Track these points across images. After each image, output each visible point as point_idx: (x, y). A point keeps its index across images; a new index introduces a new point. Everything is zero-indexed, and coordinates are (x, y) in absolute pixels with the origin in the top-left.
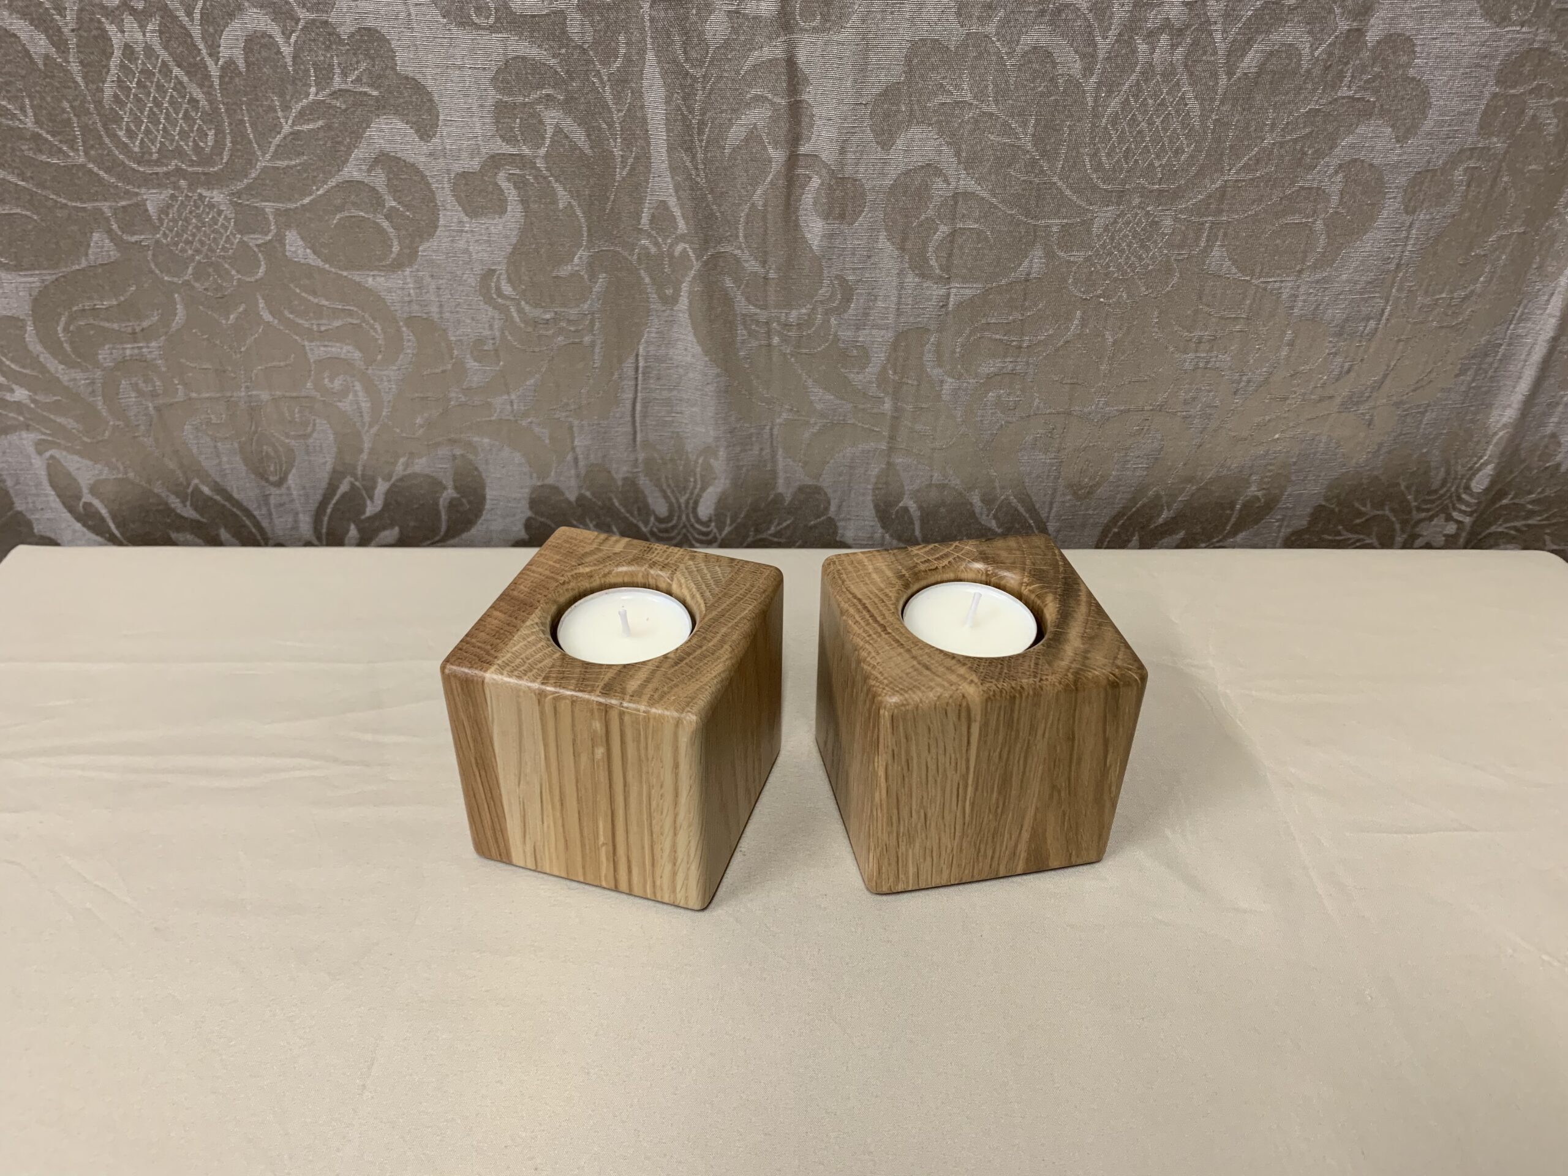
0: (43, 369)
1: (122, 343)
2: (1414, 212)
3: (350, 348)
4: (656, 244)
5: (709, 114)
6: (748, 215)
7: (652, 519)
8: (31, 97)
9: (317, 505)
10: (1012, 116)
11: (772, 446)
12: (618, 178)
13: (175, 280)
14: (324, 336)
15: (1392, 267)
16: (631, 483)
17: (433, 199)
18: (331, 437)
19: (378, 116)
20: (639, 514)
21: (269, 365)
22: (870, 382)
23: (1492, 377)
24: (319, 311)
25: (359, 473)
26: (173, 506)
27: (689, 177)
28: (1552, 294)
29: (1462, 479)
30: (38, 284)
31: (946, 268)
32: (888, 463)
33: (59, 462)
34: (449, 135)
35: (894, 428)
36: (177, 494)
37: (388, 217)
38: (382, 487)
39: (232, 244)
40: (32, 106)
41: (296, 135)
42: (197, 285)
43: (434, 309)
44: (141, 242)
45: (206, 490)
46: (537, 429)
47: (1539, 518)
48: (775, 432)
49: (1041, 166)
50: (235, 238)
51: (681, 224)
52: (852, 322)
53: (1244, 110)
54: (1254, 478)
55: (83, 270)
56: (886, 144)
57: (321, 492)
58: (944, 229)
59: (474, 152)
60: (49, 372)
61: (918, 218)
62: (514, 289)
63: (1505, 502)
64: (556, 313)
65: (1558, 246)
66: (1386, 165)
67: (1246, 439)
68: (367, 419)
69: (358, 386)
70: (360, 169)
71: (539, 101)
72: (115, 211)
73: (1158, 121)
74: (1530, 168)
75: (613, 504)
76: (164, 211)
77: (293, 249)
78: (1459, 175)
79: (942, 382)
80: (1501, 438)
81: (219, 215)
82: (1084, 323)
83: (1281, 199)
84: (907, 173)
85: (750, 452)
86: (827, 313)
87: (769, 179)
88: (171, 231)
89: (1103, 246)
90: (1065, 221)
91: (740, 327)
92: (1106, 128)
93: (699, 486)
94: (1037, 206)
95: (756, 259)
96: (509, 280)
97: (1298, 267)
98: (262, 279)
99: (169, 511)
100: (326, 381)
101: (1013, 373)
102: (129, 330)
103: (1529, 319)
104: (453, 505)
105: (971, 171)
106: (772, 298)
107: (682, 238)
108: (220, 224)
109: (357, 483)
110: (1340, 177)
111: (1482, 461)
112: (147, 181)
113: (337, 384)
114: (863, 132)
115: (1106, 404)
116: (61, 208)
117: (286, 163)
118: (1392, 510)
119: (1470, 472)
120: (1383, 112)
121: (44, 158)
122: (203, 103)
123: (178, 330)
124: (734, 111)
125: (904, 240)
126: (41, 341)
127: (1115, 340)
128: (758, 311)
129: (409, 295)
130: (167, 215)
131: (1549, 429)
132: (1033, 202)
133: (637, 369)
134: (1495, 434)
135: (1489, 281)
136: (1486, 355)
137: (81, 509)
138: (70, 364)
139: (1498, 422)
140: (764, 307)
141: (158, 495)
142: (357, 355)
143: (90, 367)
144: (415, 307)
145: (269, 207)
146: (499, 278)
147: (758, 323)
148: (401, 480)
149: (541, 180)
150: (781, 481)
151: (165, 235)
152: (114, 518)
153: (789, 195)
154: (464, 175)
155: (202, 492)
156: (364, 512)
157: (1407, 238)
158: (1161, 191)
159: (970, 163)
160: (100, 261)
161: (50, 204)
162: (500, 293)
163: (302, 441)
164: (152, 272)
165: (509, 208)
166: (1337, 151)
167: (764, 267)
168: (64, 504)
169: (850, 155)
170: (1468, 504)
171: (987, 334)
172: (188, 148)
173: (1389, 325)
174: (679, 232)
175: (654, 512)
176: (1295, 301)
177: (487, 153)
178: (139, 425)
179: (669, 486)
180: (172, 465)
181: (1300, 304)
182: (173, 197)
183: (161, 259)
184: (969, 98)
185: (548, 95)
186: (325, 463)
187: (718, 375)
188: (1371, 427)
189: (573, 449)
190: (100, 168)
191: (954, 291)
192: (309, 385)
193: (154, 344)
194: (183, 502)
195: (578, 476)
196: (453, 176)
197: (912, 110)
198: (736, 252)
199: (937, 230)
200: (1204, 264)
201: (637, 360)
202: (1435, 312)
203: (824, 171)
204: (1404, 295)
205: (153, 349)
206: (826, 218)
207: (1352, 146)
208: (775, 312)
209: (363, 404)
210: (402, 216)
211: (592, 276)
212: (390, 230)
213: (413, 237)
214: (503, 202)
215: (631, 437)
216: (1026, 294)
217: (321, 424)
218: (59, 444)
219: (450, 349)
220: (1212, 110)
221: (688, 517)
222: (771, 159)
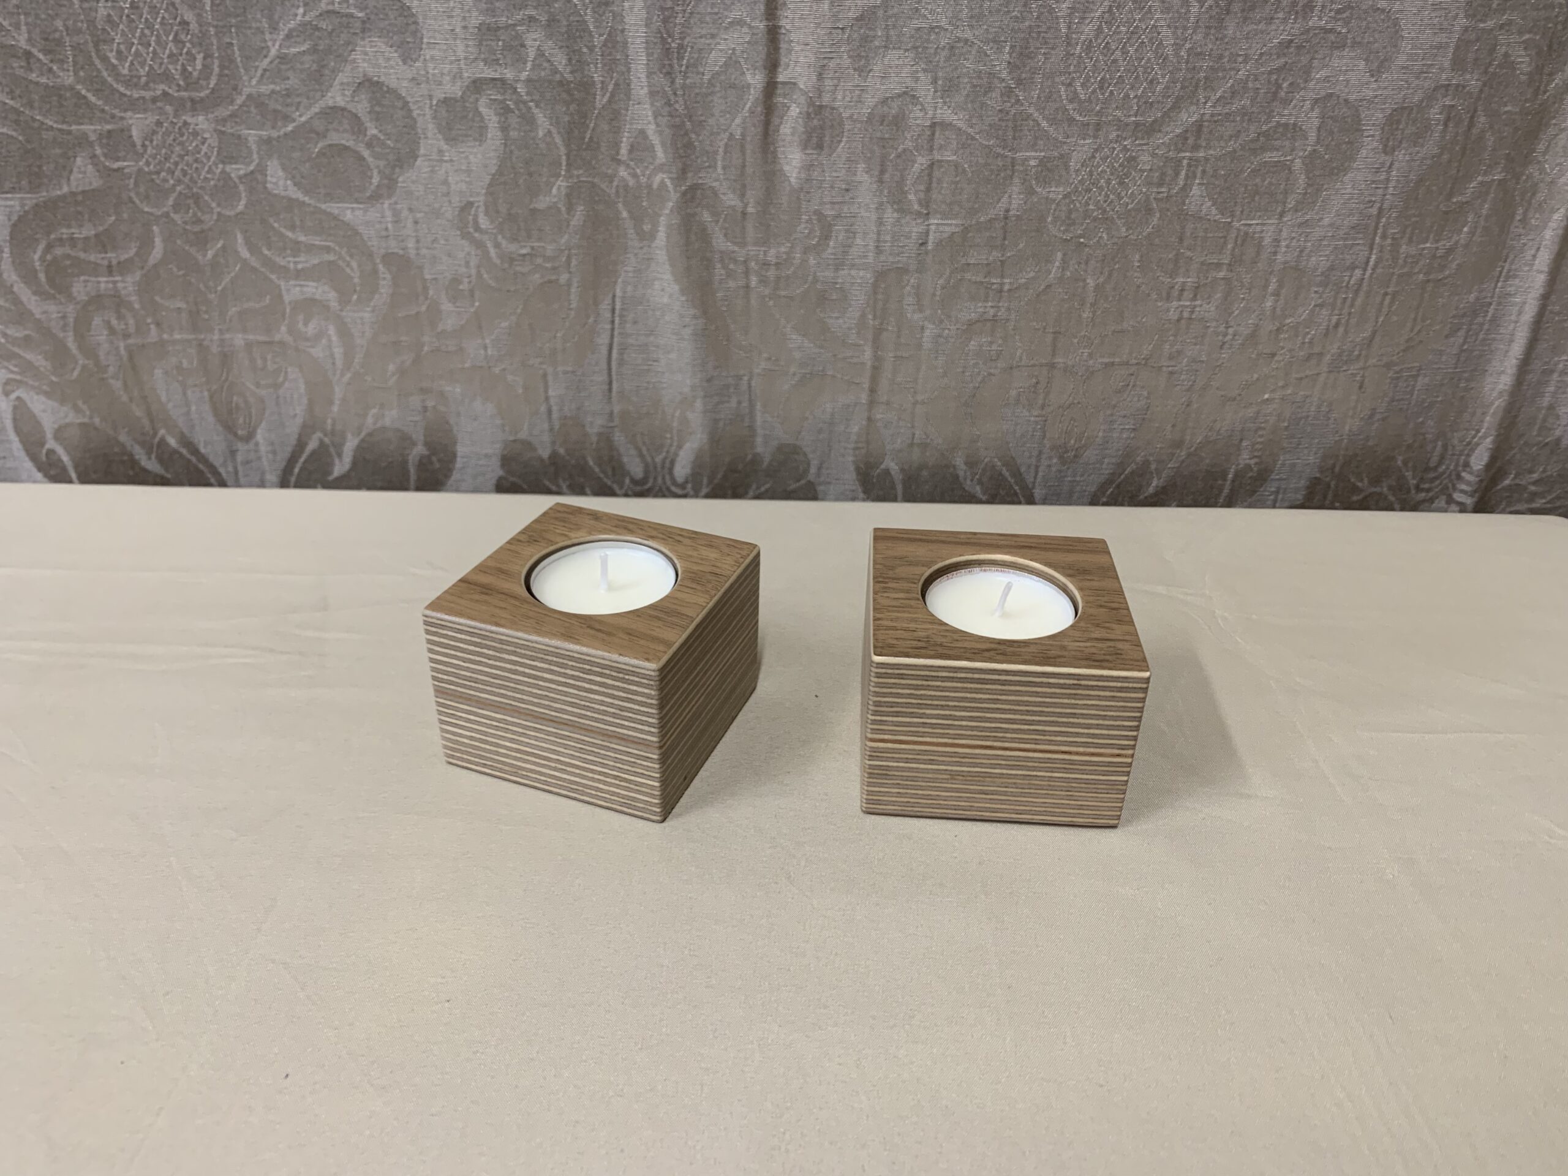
0: (17, 301)
1: (97, 276)
2: (1392, 154)
3: (326, 288)
4: (635, 176)
5: (688, 39)
6: (726, 145)
7: (627, 481)
8: (26, 14)
9: (284, 464)
10: (986, 42)
11: (750, 400)
12: (598, 105)
13: (154, 210)
14: (298, 274)
15: (1374, 211)
16: (606, 437)
17: (413, 127)
18: (302, 387)
19: (363, 39)
20: (614, 475)
21: (246, 306)
22: (849, 329)
23: (1484, 340)
24: (297, 248)
25: (329, 427)
26: (137, 457)
27: (668, 103)
28: (1538, 249)
29: (1461, 455)
30: (18, 208)
31: (926, 203)
32: (869, 419)
33: (25, 404)
34: (432, 58)
35: (874, 380)
36: (142, 444)
37: (369, 145)
38: (350, 445)
39: (214, 173)
40: (27, 24)
41: (282, 58)
42: (176, 217)
43: (411, 244)
44: (123, 169)
45: (172, 442)
46: (510, 378)
47: (1544, 501)
48: (753, 384)
49: (1017, 96)
50: (217, 168)
51: (660, 155)
52: (831, 262)
53: (1217, 39)
54: (1244, 444)
55: (63, 198)
56: (863, 71)
57: (289, 449)
58: (922, 161)
59: (457, 76)
60: (21, 303)
61: (897, 149)
62: (492, 222)
63: (1507, 482)
64: (532, 248)
65: (1540, 196)
66: (1361, 100)
67: (1234, 399)
68: (339, 363)
69: (332, 330)
70: (344, 95)
71: (521, 22)
72: (101, 136)
73: (1131, 50)
74: (1507, 109)
75: (586, 463)
76: (149, 137)
77: (274, 180)
78: (1435, 114)
79: (923, 328)
80: (1498, 407)
81: (203, 143)
82: (1064, 267)
83: (1259, 134)
84: (884, 101)
85: (727, 405)
86: (806, 251)
87: (748, 106)
88: (155, 158)
89: (1082, 182)
90: (1043, 154)
91: (719, 266)
92: (1080, 57)
93: (675, 444)
94: (1014, 138)
95: (734, 192)
96: (486, 213)
97: (1279, 209)
98: (241, 213)
99: (133, 462)
100: (301, 325)
101: (994, 320)
102: (106, 263)
103: (1515, 277)
104: (423, 464)
105: (948, 100)
106: (751, 233)
107: (661, 168)
108: (202, 153)
109: (327, 440)
110: (1315, 114)
111: (1480, 434)
112: (134, 105)
113: (311, 329)
114: (841, 58)
115: (1090, 355)
116: (47, 130)
117: (272, 87)
118: (1390, 488)
119: (1469, 447)
120: (1355, 44)
121: (33, 76)
122: (194, 26)
123: (155, 266)
124: (713, 36)
125: (882, 172)
126: (16, 270)
127: (1097, 285)
128: (736, 249)
129: (386, 229)
130: (151, 141)
131: (1546, 401)
132: (1010, 133)
133: (613, 311)
134: (1492, 403)
135: (1472, 233)
136: (1475, 313)
137: (44, 459)
138: (43, 296)
139: (1493, 390)
140: (743, 244)
141: (123, 446)
142: (332, 295)
143: (63, 300)
144: (393, 243)
145: (252, 135)
146: (476, 211)
147: (735, 261)
148: (370, 435)
149: (521, 106)
150: (759, 440)
151: (148, 164)
152: (76, 467)
153: (767, 123)
154: (446, 101)
155: (167, 444)
156: (330, 473)
157: (1388, 180)
158: (1137, 124)
159: (948, 89)
160: (80, 189)
161: (36, 125)
162: (477, 228)
163: (272, 390)
164: (133, 202)
165: (489, 136)
166: (1312, 84)
167: (742, 201)
168: (28, 452)
169: (828, 82)
170: (1468, 483)
171: (968, 276)
172: (175, 70)
173: (1375, 276)
174: (658, 162)
175: (628, 473)
176: (1278, 246)
177: (469, 77)
178: (108, 366)
179: (644, 443)
180: (138, 412)
181: (1284, 249)
182: (159, 123)
183: (142, 189)
184: (944, 23)
185: (531, 19)
186: (295, 415)
187: (695, 317)
188: (1363, 390)
189: (547, 399)
190: (88, 90)
191: (933, 227)
192: (283, 329)
193: (129, 279)
194: (149, 454)
195: (551, 430)
196: (434, 102)
197: (888, 37)
198: (714, 184)
199: (914, 162)
200: (1184, 204)
201: (614, 301)
202: (1421, 263)
203: (802, 100)
204: (1389, 241)
205: (128, 285)
206: (805, 147)
207: (1327, 79)
208: (752, 250)
209: (336, 350)
210: (383, 144)
211: (570, 208)
212: (370, 160)
213: (393, 167)
214: (483, 129)
215: (606, 387)
216: (1005, 232)
217: (293, 373)
218: (26, 384)
219: (425, 289)
220: (1186, 39)
221: (664, 478)
222: (749, 86)
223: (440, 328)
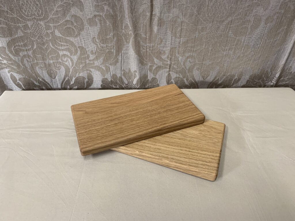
0: (10, 57)
1: (24, 52)
2: (267, 25)
3: (68, 52)
4: (125, 32)
5: (136, 7)
6: (143, 26)
8: (6, 4)
10: (193, 6)
11: (147, 70)
12: (118, 19)
13: (34, 39)
14: (62, 50)
15: (263, 35)
16: (121, 78)
17: (83, 23)
18: (64, 69)
19: (73, 7)
20: (122, 83)
21: (53, 56)
22: (166, 58)
23: (280, 55)
24: (61, 45)
25: (70, 76)
27: (132, 19)
28: (292, 40)
29: (274, 75)
30: (8, 40)
31: (180, 36)
32: (169, 73)
33: (12, 74)
34: (86, 11)
35: (170, 67)
36: (35, 80)
37: (75, 27)
38: (74, 79)
39: (45, 32)
40: (6, 6)
41: (57, 11)
43: (84, 44)
44: (27, 32)
45: (41, 80)
46: (103, 67)
48: (148, 67)
49: (198, 16)
51: (130, 27)
52: (162, 46)
53: (236, 5)
54: (236, 75)
55: (16, 38)
56: (169, 12)
57: (62, 80)
58: (180, 28)
59: (91, 14)
61: (175, 26)
62: (99, 41)
63: (282, 79)
64: (107, 45)
65: (293, 31)
66: (262, 15)
67: (235, 68)
68: (71, 65)
69: (69, 60)
70: (69, 18)
71: (103, 4)
72: (22, 26)
73: (220, 7)
74: (289, 15)
75: (117, 81)
76: (32, 26)
77: (57, 33)
78: (275, 17)
79: (179, 57)
80: (282, 67)
81: (42, 27)
82: (205, 46)
83: (243, 22)
84: (173, 18)
85: (143, 71)
86: (158, 44)
87: (147, 19)
89: (209, 31)
90: (202, 27)
91: (141, 47)
92: (210, 9)
93: (133, 78)
95: (144, 34)
96: (98, 39)
97: (245, 35)
98: (51, 39)
99: (34, 83)
100: (63, 59)
101: (192, 56)
102: (26, 49)
103: (287, 45)
104: (87, 82)
105: (185, 17)
106: (147, 41)
109: (69, 78)
110: (253, 18)
111: (278, 71)
112: (29, 20)
113: (65, 60)
115: (209, 61)
116: (12, 25)
117: (55, 16)
118: (261, 81)
119: (276, 74)
120: (262, 5)
121: (8, 16)
122: (39, 5)
123: (35, 49)
124: (140, 6)
125: (172, 30)
126: (9, 51)
127: (211, 49)
128: (145, 44)
129: (79, 42)
131: (290, 65)
132: (196, 23)
135: (280, 38)
136: (279, 51)
137: (17, 83)
138: (15, 56)
139: (281, 64)
141: (31, 81)
142: (69, 54)
143: (18, 56)
144: (80, 44)
145: (51, 25)
146: (96, 38)
147: (145, 46)
148: (77, 77)
149: (104, 19)
150: (149, 77)
151: (32, 31)
152: (23, 85)
153: (151, 22)
154: (89, 19)
156: (70, 84)
157: (265, 29)
158: (220, 21)
159: (185, 15)
160: (20, 36)
161: (10, 25)
162: (96, 42)
163: (58, 70)
164: (30, 38)
165: (98, 25)
166: (253, 13)
167: (146, 36)
168: (14, 82)
169: (162, 14)
170: (275, 79)
171: (188, 48)
172: (36, 13)
173: (262, 46)
174: (130, 29)
175: (125, 83)
177: (94, 14)
178: (28, 67)
179: (128, 78)
180: (34, 75)
181: (246, 42)
182: (33, 23)
183: (31, 35)
184: (185, 3)
185: (105, 3)
186: (63, 74)
187: (137, 57)
188: (258, 65)
189: (110, 71)
190: (19, 18)
191: (181, 40)
192: (60, 59)
194: (36, 82)
195: (111, 76)
196: (87, 19)
197: (174, 6)
198: (141, 33)
199: (178, 28)
200: (228, 35)
201: (122, 54)
202: (270, 43)
203: (157, 17)
204: (265, 40)
205: (30, 53)
206: (158, 26)
207: (256, 12)
208: (148, 44)
209: (70, 63)
210: (77, 27)
211: (113, 37)
212: (75, 30)
213: (80, 31)
214: (97, 24)
215: (121, 69)
216: (195, 41)
217: (62, 67)
218: (13, 71)
219: (87, 52)
220: (230, 5)
221: (131, 84)
222: (147, 15)
223: (90, 59)
